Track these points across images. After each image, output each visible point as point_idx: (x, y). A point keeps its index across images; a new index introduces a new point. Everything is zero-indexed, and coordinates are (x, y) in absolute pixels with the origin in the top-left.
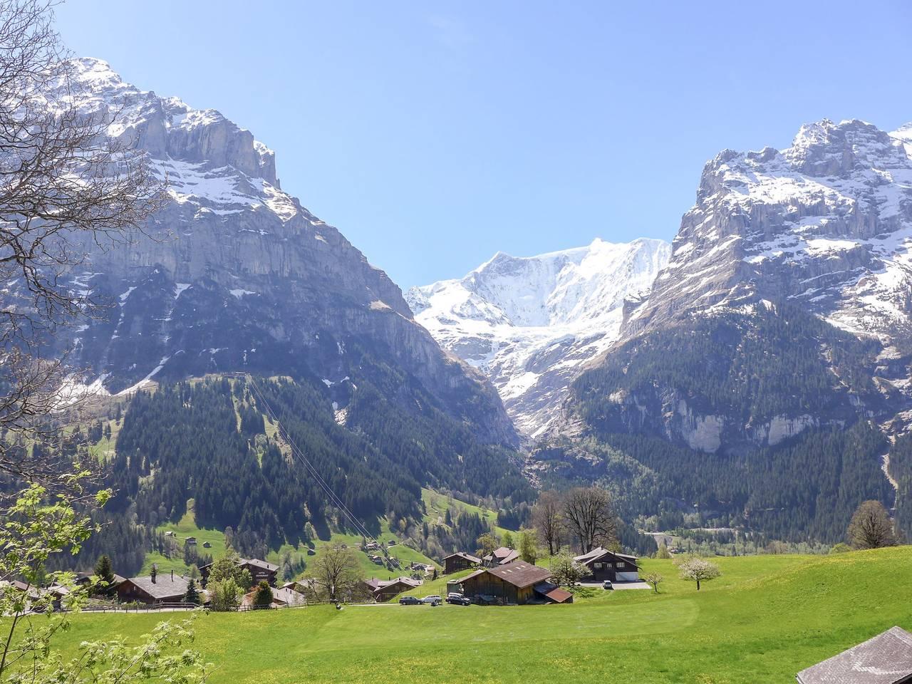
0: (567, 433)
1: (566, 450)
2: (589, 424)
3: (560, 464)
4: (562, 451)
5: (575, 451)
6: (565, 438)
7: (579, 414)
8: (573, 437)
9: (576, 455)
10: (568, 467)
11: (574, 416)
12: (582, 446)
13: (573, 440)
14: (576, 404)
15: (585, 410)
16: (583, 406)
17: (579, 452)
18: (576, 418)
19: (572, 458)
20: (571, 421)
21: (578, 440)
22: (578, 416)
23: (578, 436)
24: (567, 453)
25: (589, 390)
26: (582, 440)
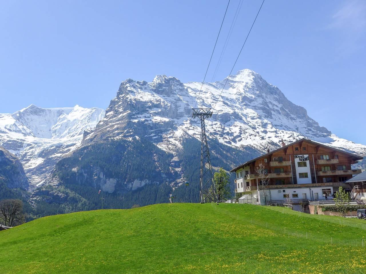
0: (52, 184)
1: (50, 191)
2: (62, 181)
3: (47, 197)
4: (48, 192)
5: (54, 192)
6: (50, 186)
7: (58, 176)
8: (54, 186)
9: (54, 193)
10: (50, 198)
11: (56, 177)
12: (58, 190)
13: (54, 187)
14: (57, 172)
15: (61, 174)
16: (60, 173)
17: (56, 192)
18: (56, 178)
19: (52, 195)
20: (54, 179)
21: (56, 187)
22: (58, 177)
23: (57, 185)
24: (50, 192)
25: (64, 166)
26: (58, 187)
